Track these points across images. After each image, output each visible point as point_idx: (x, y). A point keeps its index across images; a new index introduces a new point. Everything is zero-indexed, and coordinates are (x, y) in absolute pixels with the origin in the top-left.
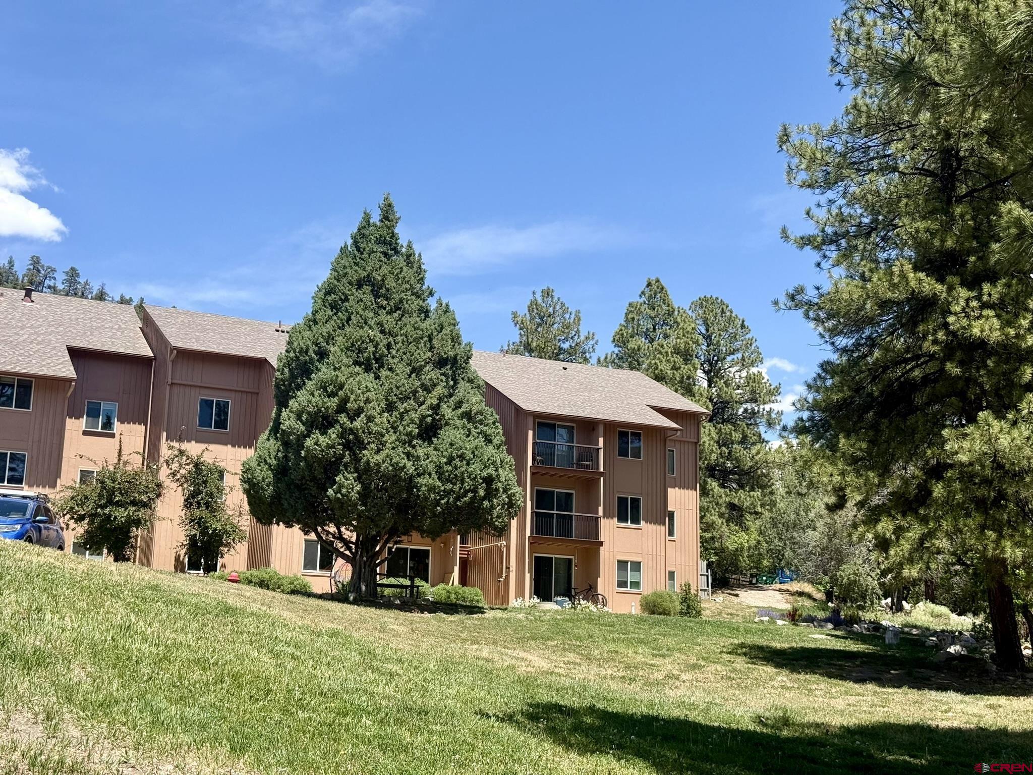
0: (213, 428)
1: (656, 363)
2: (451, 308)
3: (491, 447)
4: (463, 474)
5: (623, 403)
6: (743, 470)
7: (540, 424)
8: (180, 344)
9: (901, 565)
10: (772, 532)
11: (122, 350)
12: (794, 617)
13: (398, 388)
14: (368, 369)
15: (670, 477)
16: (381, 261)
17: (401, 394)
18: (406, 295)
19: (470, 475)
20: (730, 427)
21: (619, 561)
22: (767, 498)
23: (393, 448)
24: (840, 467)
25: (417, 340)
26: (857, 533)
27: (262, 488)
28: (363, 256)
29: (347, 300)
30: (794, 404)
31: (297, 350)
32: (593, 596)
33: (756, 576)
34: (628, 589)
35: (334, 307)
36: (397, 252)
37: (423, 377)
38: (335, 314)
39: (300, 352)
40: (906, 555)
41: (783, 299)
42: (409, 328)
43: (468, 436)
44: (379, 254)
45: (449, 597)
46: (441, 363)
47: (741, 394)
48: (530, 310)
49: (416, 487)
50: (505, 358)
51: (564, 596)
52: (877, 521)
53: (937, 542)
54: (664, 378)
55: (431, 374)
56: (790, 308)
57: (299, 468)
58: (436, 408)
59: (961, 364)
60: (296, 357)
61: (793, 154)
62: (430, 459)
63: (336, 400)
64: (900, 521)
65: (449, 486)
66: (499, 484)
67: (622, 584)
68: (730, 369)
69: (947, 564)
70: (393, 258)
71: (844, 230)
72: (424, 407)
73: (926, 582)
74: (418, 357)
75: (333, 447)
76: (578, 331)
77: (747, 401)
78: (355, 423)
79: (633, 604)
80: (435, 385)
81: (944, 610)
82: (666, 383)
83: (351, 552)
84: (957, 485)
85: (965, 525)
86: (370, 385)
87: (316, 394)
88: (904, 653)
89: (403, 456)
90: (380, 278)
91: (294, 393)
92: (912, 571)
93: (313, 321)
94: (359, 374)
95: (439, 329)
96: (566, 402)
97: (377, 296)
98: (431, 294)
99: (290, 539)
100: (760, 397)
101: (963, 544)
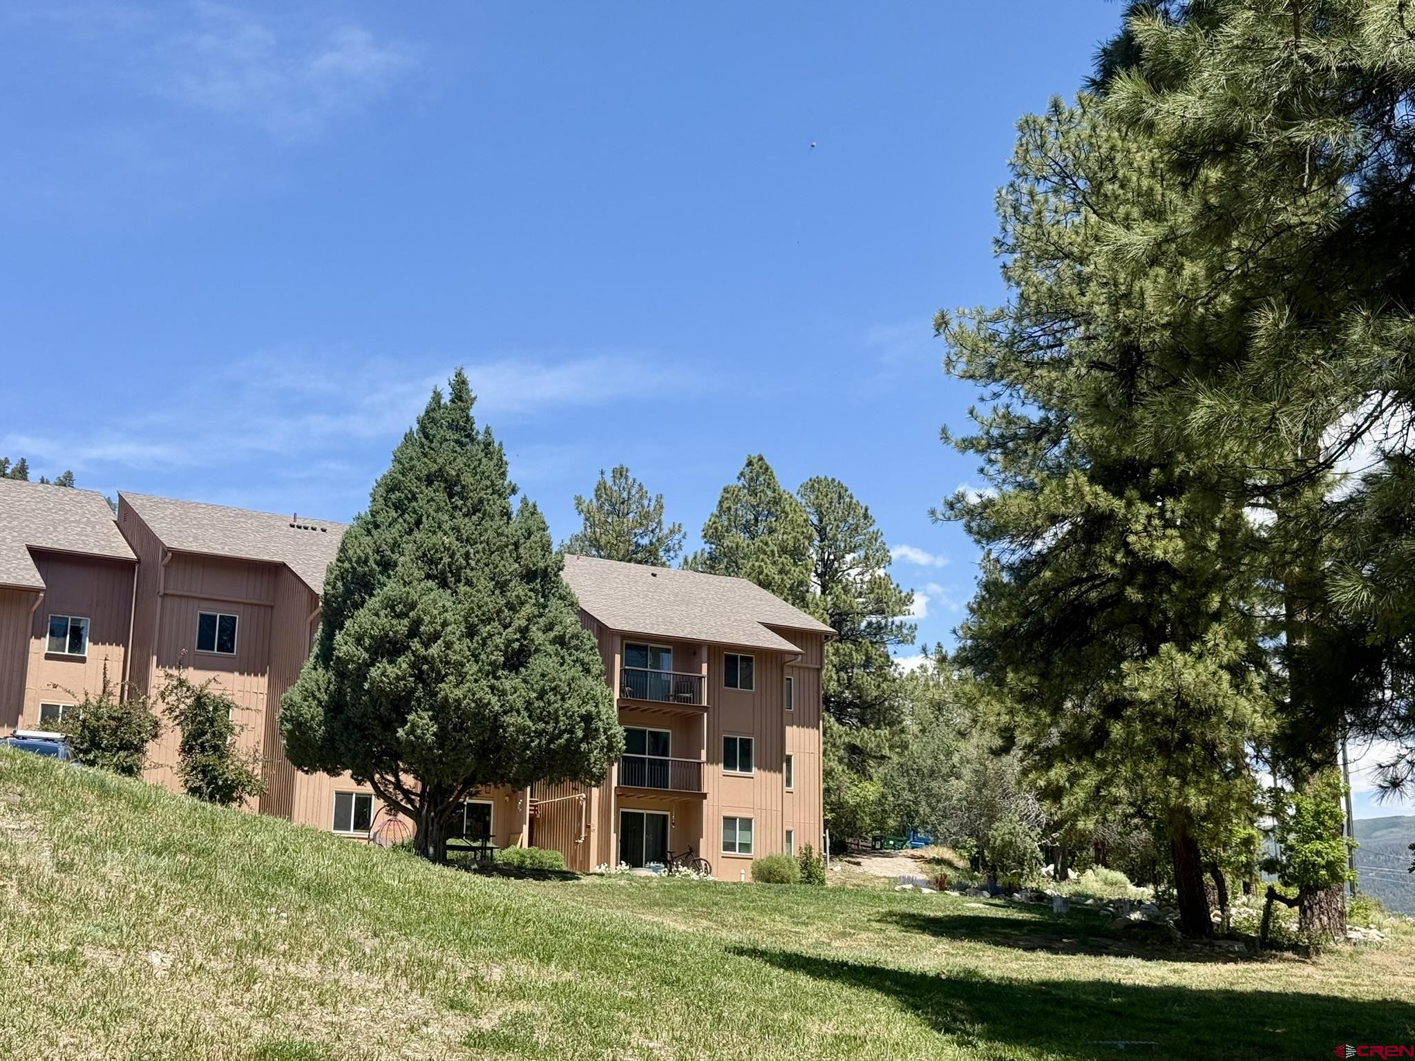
0: (216, 651)
1: (760, 567)
2: (539, 510)
3: (590, 678)
4: (556, 711)
5: (729, 620)
6: (866, 702)
7: (629, 647)
8: (175, 545)
9: (1074, 816)
10: (902, 782)
11: (96, 551)
12: (941, 884)
13: (480, 608)
14: (444, 584)
15: (788, 713)
16: (456, 452)
17: (483, 614)
18: (486, 494)
19: (566, 712)
20: (850, 646)
21: (725, 818)
22: (897, 738)
23: (476, 681)
24: (1009, 705)
25: (501, 549)
26: (1028, 780)
27: (311, 728)
28: (433, 445)
29: (416, 499)
30: (954, 632)
31: (354, 560)
32: (694, 861)
33: (880, 840)
34: (737, 853)
35: (399, 507)
36: (473, 440)
37: (509, 594)
38: (401, 516)
39: (358, 562)
40: (1081, 804)
41: (941, 508)
42: (491, 534)
43: (562, 665)
44: (452, 443)
45: (523, 862)
46: (529, 576)
47: (863, 603)
48: (598, 497)
49: (502, 727)
50: (578, 562)
51: (659, 861)
52: (1049, 766)
53: (1114, 790)
54: (770, 584)
55: (518, 589)
56: (949, 519)
57: (360, 704)
58: (524, 631)
59: (1142, 588)
60: (353, 568)
61: (953, 343)
62: (518, 693)
63: (406, 622)
64: (1075, 767)
65: (541, 726)
66: (600, 724)
67: (729, 846)
68: (849, 571)
69: (1126, 816)
70: (468, 447)
71: (1012, 432)
72: (510, 630)
73: (1096, 844)
74: (503, 569)
75: (404, 678)
76: (660, 523)
77: (871, 613)
78: (431, 651)
79: (743, 871)
80: (522, 603)
81: (1120, 876)
82: (773, 590)
83: (413, 806)
84: (1138, 726)
85: (1146, 770)
86: (448, 604)
87: (382, 613)
88: (1076, 922)
89: (487, 689)
90: (454, 474)
91: (350, 611)
92: (1088, 822)
93: (371, 525)
94: (432, 590)
95: (526, 534)
96: (660, 619)
97: (451, 496)
98: (514, 491)
99: (317, 792)
100: (888, 606)
101: (1144, 793)
